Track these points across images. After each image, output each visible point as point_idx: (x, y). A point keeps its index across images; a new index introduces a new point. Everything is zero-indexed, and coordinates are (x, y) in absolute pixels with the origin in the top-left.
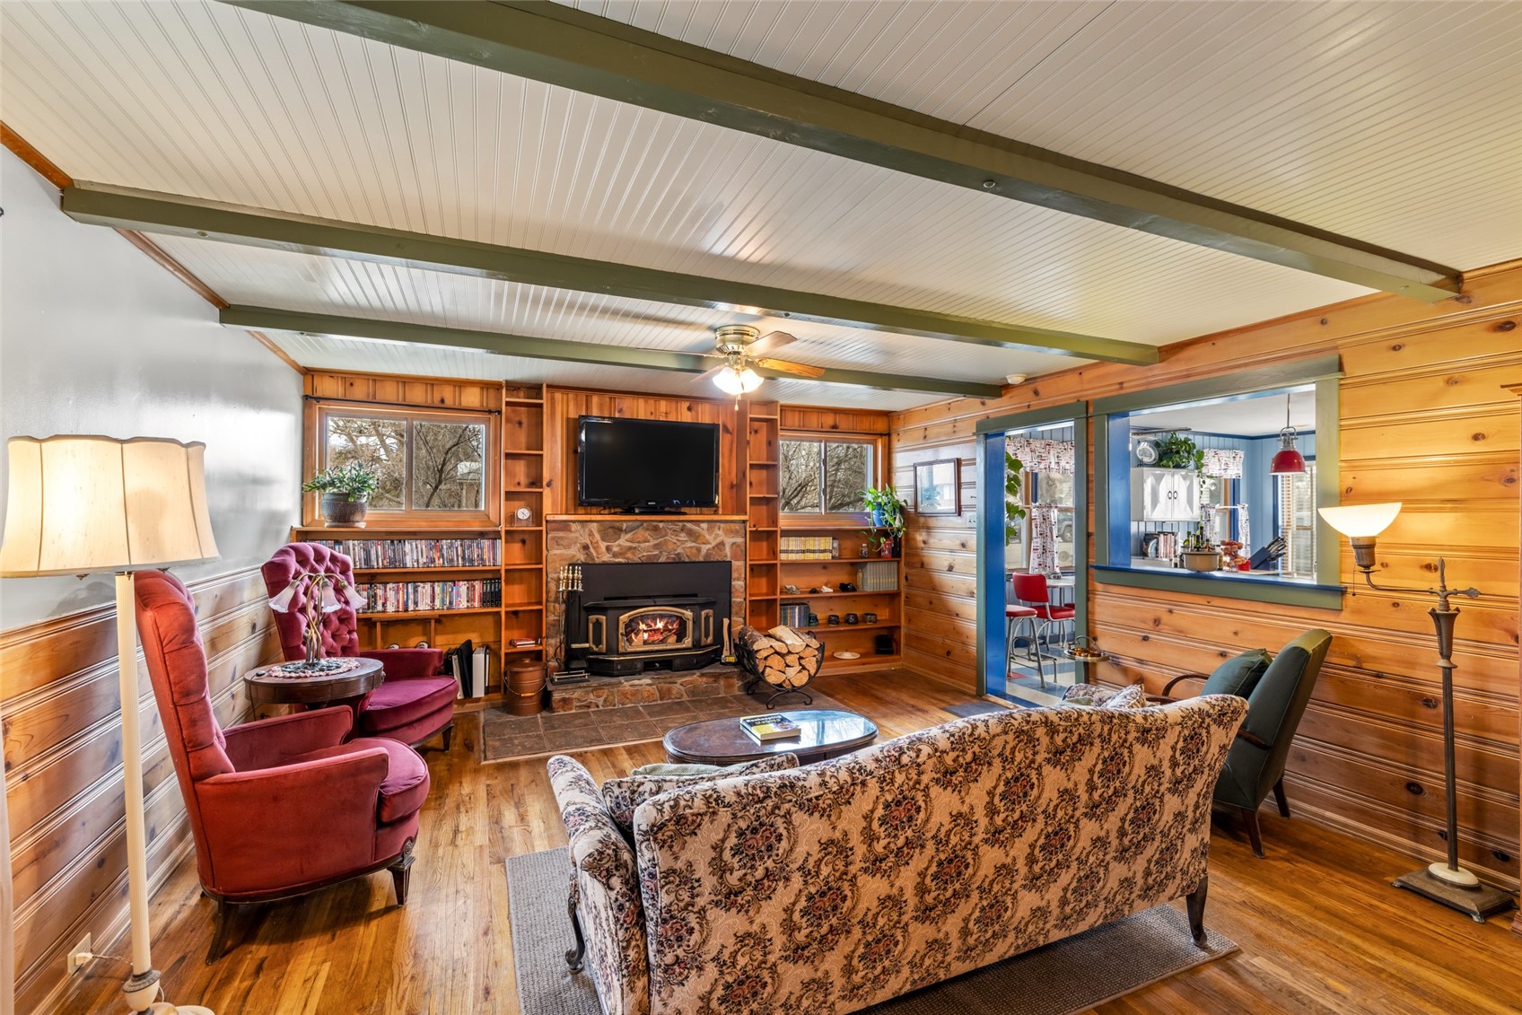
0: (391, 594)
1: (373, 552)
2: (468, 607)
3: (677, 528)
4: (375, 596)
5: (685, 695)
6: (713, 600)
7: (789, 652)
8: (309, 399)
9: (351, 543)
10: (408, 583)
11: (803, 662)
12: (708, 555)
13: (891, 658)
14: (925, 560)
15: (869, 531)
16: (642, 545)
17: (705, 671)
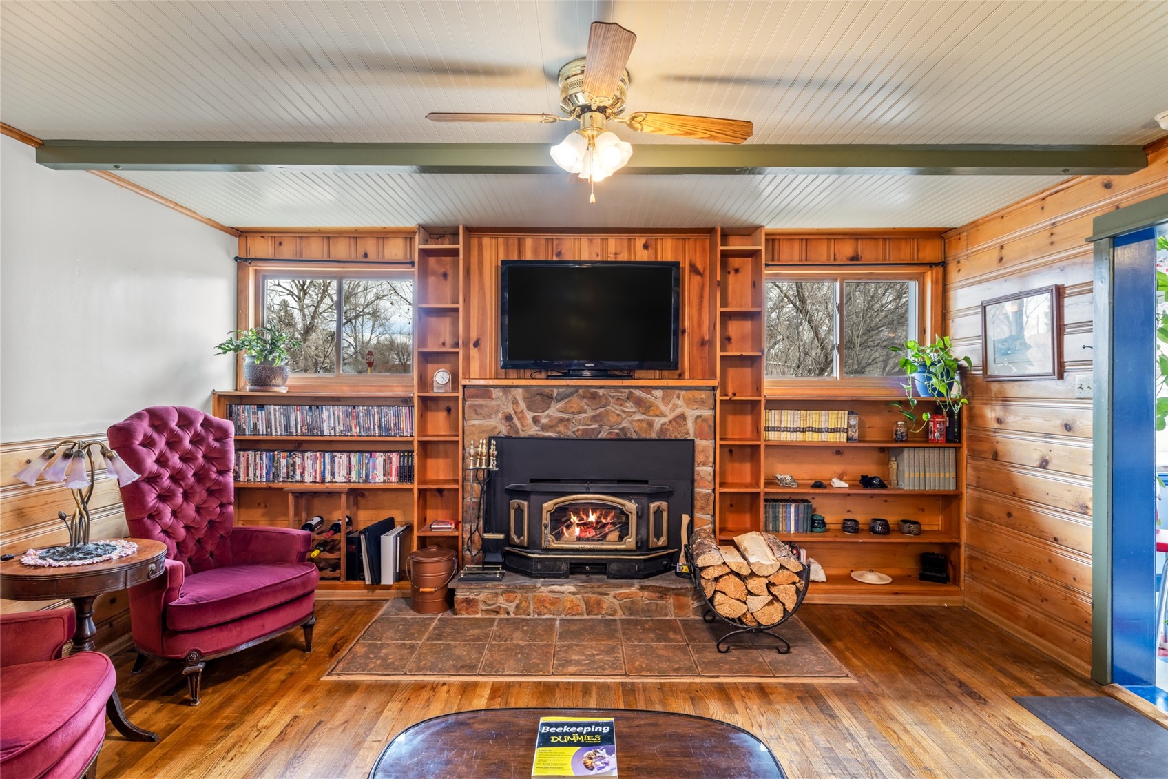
0: (308, 463)
1: (292, 418)
2: (384, 482)
3: (623, 396)
4: (294, 464)
5: (619, 611)
6: (668, 488)
7: (753, 575)
8: (242, 262)
9: (272, 407)
10: (325, 452)
11: (774, 590)
12: (662, 430)
13: (943, 588)
14: (1000, 448)
15: (905, 404)
16: (577, 416)
17: (648, 582)
